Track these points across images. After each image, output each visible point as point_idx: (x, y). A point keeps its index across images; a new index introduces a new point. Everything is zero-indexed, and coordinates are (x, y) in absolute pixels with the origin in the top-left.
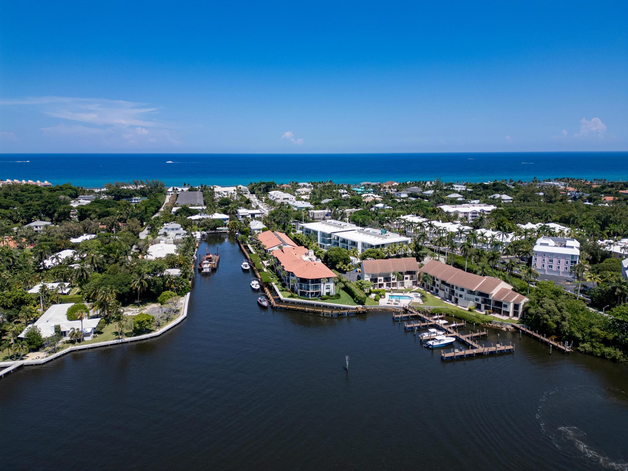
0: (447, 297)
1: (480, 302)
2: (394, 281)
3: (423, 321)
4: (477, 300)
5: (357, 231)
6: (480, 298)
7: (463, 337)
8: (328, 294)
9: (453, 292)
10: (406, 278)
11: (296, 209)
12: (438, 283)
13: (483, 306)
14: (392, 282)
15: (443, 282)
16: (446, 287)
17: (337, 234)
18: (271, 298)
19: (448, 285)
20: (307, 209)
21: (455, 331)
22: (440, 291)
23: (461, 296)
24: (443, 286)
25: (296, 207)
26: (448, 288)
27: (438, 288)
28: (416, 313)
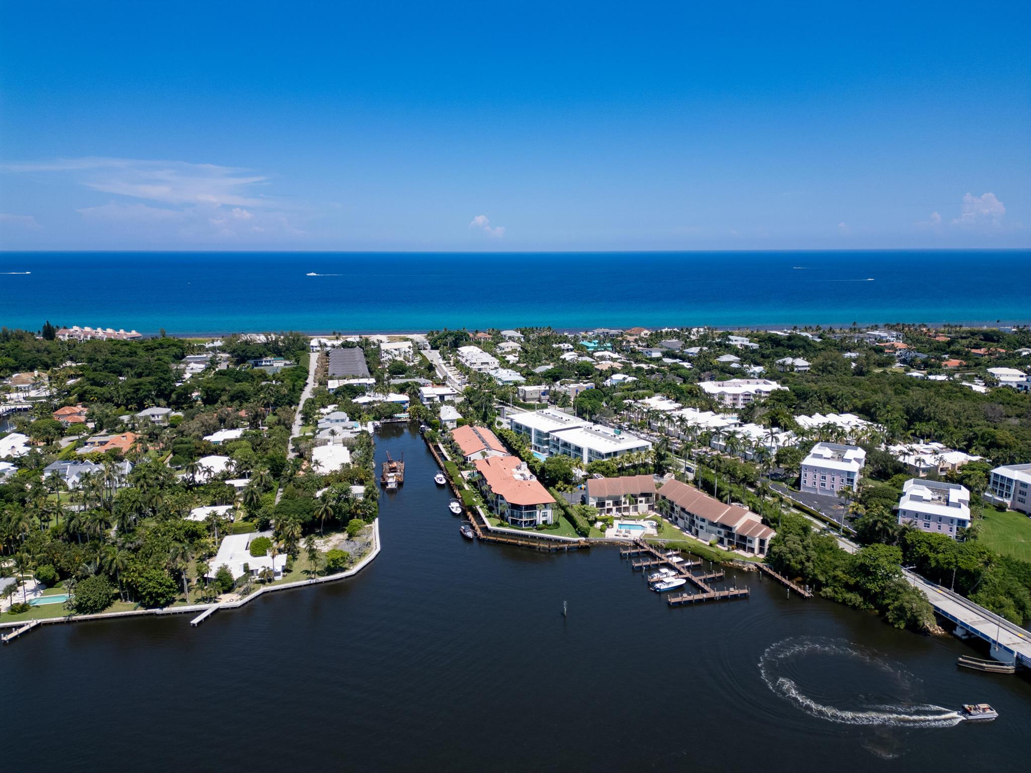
0: (687, 527)
1: (722, 536)
2: (625, 506)
3: (654, 557)
4: (719, 532)
5: (582, 429)
6: (723, 531)
7: (695, 579)
8: (545, 522)
9: (693, 522)
10: (641, 502)
11: (500, 383)
12: (677, 509)
13: (726, 540)
14: (623, 506)
15: (683, 509)
16: (686, 516)
17: (557, 434)
18: (477, 527)
19: (688, 513)
20: (517, 384)
21: (688, 571)
22: (679, 519)
23: (702, 527)
24: (682, 513)
25: (500, 379)
26: (688, 517)
27: (678, 516)
28: (647, 548)
